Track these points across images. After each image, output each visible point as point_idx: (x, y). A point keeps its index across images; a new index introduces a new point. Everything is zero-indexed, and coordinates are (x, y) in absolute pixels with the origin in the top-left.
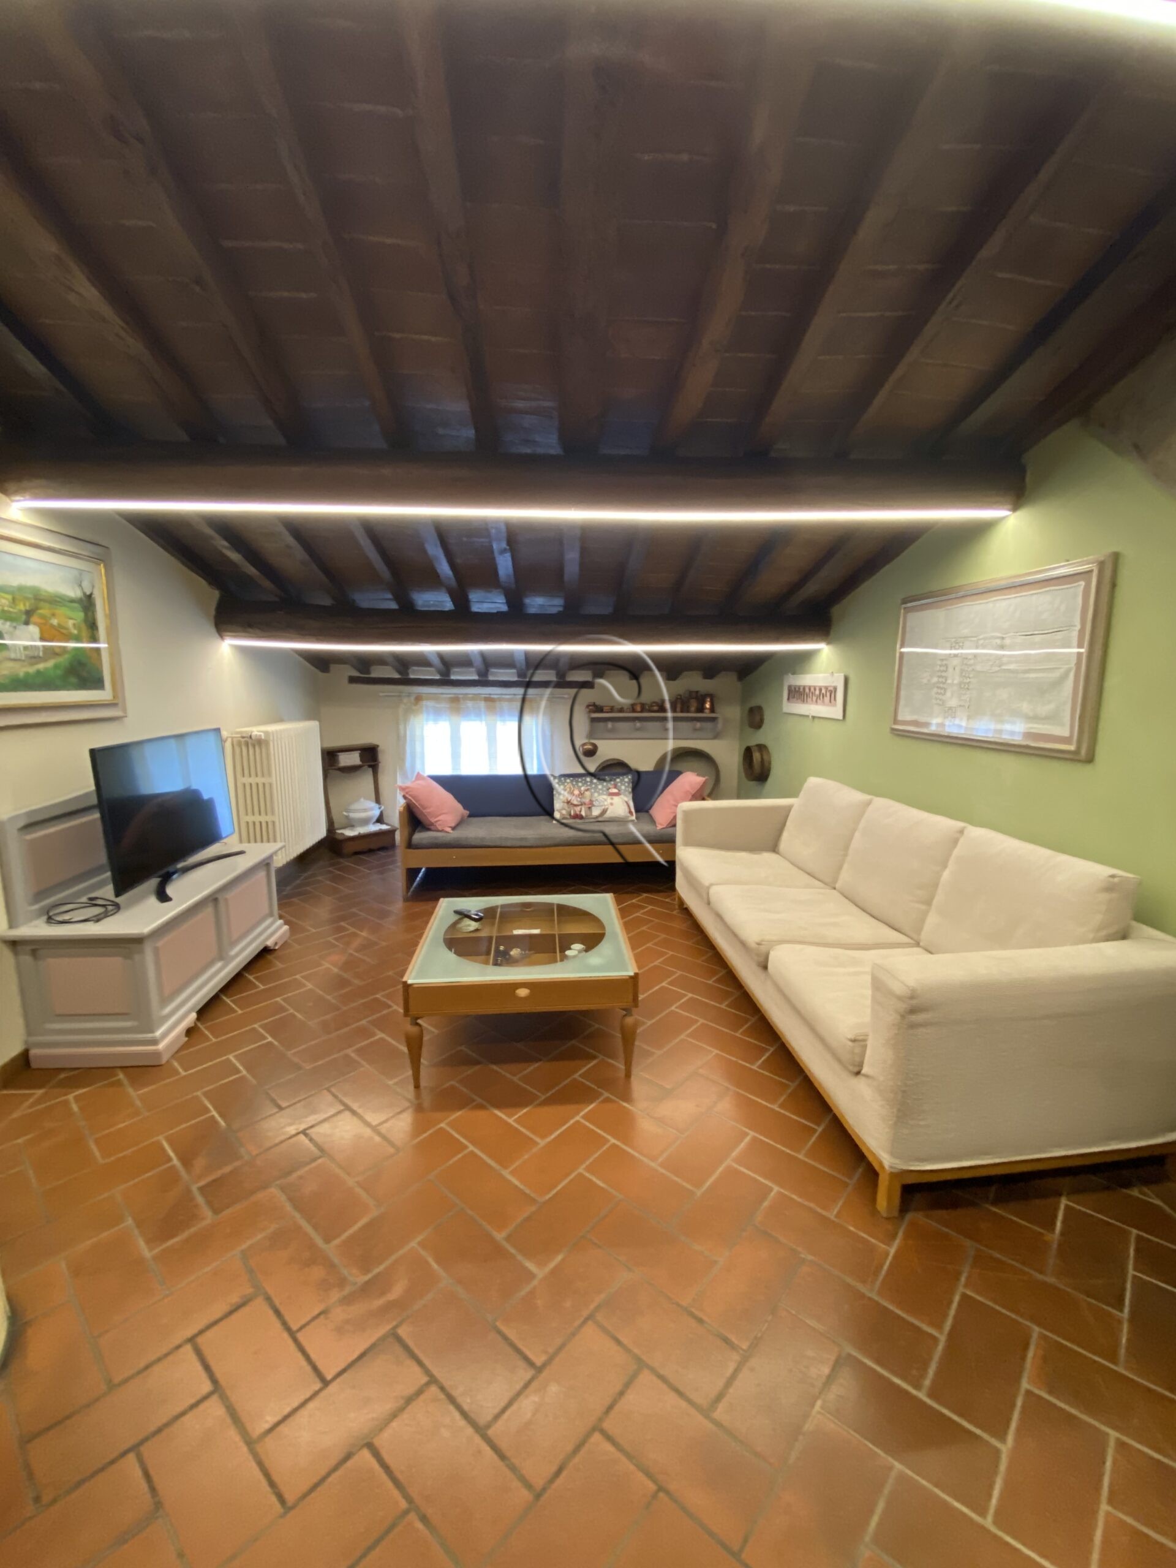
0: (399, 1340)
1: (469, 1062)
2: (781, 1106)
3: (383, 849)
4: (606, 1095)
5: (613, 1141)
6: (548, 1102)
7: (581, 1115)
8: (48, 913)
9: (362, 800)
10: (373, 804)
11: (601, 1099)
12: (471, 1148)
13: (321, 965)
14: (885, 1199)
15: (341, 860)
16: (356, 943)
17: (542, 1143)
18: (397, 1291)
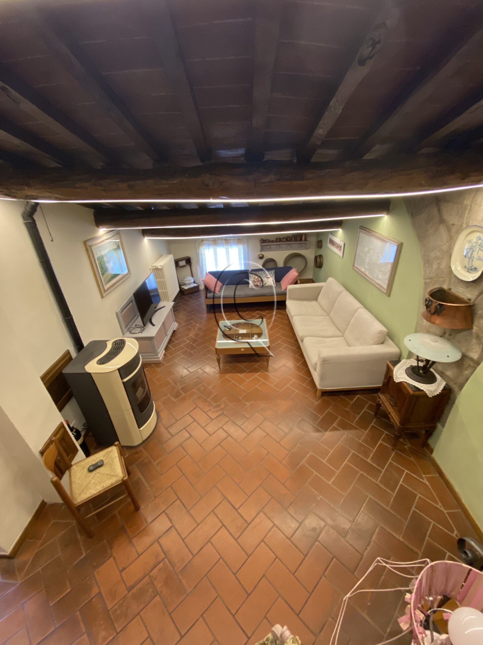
0: (224, 414)
1: (231, 362)
2: (302, 374)
3: (196, 292)
4: (262, 370)
5: (263, 381)
6: (249, 372)
7: (256, 375)
8: (129, 330)
9: (188, 277)
10: (191, 278)
11: (261, 371)
12: (233, 381)
13: (189, 335)
14: (319, 394)
15: (184, 296)
16: (196, 329)
17: (248, 381)
18: (223, 406)
